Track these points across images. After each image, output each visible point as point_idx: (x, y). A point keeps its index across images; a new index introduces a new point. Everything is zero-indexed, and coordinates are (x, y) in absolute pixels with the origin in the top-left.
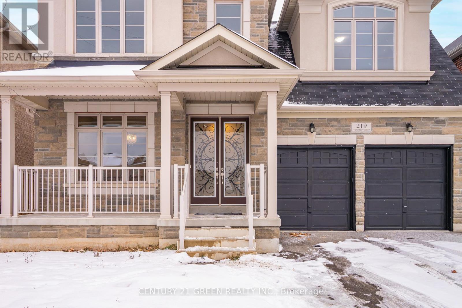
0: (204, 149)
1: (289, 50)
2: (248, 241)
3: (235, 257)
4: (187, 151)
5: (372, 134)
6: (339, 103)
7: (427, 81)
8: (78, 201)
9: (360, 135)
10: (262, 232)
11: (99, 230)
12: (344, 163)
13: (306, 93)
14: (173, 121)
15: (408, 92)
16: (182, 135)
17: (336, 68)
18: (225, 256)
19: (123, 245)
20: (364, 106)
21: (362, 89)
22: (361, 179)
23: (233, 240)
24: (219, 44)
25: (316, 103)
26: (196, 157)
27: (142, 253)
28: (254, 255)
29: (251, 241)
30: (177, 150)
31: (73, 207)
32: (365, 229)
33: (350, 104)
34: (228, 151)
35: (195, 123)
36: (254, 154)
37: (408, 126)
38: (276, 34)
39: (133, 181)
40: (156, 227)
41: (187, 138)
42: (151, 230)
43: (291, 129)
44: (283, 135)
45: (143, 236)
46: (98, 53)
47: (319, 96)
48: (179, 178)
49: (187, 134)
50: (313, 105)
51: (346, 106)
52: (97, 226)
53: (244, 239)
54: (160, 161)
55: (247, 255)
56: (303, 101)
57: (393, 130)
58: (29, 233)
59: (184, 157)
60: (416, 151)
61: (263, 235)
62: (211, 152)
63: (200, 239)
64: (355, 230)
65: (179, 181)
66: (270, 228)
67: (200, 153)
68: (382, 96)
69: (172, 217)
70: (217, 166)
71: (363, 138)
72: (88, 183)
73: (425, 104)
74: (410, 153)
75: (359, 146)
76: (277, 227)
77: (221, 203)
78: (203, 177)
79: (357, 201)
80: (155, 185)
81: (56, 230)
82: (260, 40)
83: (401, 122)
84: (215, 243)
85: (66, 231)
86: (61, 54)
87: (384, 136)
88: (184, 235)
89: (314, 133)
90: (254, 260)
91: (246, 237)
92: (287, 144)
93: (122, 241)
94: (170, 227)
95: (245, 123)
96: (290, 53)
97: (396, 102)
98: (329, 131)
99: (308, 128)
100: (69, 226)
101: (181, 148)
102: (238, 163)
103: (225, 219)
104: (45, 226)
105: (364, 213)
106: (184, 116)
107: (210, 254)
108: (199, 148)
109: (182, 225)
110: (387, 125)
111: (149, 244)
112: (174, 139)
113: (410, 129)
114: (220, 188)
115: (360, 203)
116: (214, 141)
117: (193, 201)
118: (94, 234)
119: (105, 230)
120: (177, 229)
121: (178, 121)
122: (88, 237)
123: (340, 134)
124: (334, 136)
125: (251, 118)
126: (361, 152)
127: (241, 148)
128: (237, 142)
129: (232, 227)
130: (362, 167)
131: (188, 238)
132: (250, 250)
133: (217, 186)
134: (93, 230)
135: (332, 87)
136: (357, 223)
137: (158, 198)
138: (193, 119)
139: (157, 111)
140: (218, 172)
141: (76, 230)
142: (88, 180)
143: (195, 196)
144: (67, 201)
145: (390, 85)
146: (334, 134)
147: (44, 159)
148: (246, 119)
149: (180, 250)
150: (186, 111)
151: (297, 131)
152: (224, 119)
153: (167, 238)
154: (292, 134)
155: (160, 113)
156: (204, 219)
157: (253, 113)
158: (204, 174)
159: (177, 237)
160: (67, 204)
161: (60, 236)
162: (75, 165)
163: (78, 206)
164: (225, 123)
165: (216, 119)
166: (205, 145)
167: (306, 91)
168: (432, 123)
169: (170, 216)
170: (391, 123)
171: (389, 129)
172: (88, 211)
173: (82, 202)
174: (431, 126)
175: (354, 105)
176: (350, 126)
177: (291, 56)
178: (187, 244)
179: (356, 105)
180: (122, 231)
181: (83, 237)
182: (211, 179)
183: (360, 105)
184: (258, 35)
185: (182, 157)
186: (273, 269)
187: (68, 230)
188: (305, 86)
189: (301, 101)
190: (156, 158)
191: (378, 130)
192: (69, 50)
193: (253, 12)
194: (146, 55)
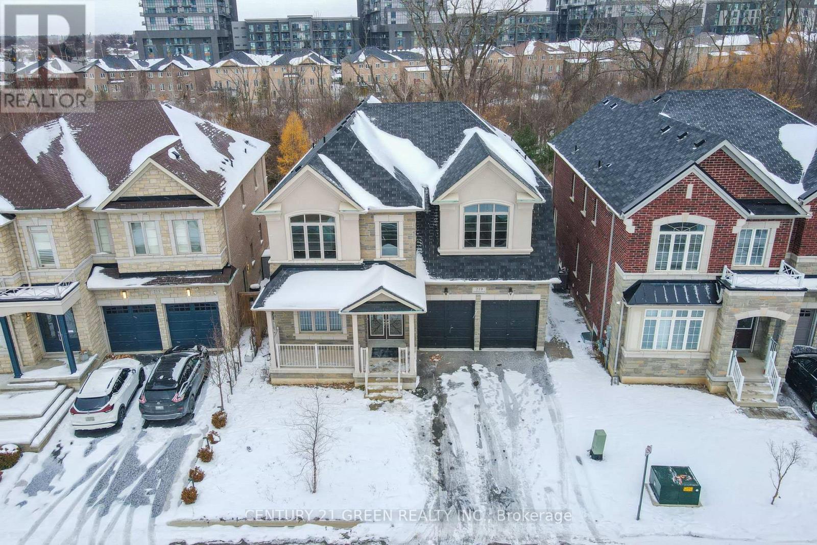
3: (392, 401)
5: (486, 294)
6: (464, 278)
7: (529, 255)
9: (478, 294)
10: (407, 380)
11: (323, 375)
12: (469, 309)
13: (443, 267)
15: (513, 266)
17: (465, 247)
18: (387, 399)
19: (335, 382)
20: (480, 281)
21: (482, 262)
22: (478, 321)
25: (448, 278)
28: (401, 400)
32: (480, 347)
33: (471, 278)
37: (511, 289)
43: (432, 291)
45: (346, 378)
46: (308, 260)
47: (452, 270)
50: (446, 280)
51: (468, 280)
55: (397, 400)
56: (439, 275)
57: (500, 292)
58: (287, 376)
60: (517, 301)
64: (473, 348)
66: (411, 377)
71: (480, 296)
73: (520, 279)
75: (477, 301)
79: (475, 333)
81: (301, 375)
82: (410, 246)
83: (506, 288)
87: (494, 295)
88: (367, 385)
89: (448, 293)
90: (400, 404)
97: (502, 277)
98: (458, 292)
99: (444, 291)
100: (308, 374)
104: (295, 374)
105: (480, 340)
110: (496, 288)
111: (349, 381)
113: (511, 291)
115: (477, 334)
118: (321, 377)
119: (326, 375)
120: (363, 379)
122: (317, 378)
123: (465, 294)
124: (461, 295)
126: (479, 305)
130: (479, 314)
131: (370, 389)
134: (320, 375)
135: (462, 260)
136: (474, 344)
141: (311, 375)
145: (502, 258)
147: (281, 320)
149: (366, 396)
151: (436, 292)
153: (359, 382)
154: (434, 294)
156: (377, 375)
161: (303, 378)
168: (527, 287)
170: (498, 287)
171: (498, 291)
172: (316, 365)
174: (526, 289)
175: (474, 280)
176: (472, 290)
178: (369, 392)
180: (335, 376)
181: (315, 378)
183: (478, 279)
184: (409, 244)
191: (490, 291)
192: (290, 259)
193: (405, 229)
194: (339, 262)
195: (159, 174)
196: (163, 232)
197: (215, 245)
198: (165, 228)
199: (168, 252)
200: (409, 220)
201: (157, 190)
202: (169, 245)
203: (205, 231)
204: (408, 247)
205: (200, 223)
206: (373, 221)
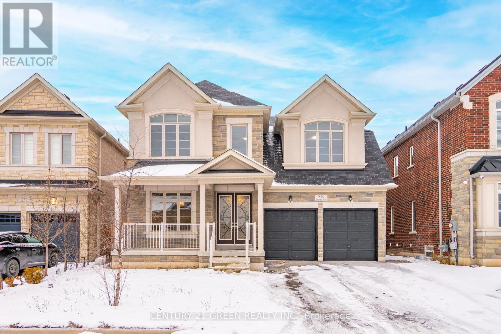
0: (225, 211)
1: (280, 147)
2: (245, 263)
3: (238, 271)
4: (215, 213)
5: (328, 202)
6: (307, 184)
7: (364, 169)
8: (152, 242)
9: (320, 202)
10: (255, 259)
11: (167, 258)
12: (312, 220)
13: (287, 177)
14: (206, 196)
15: (351, 176)
16: (212, 204)
17: (307, 161)
18: (233, 270)
19: (179, 266)
20: (322, 185)
21: (322, 174)
22: (321, 229)
23: (238, 263)
24: (231, 158)
25: (293, 184)
26: (220, 216)
27: (190, 269)
28: (248, 271)
29: (247, 264)
30: (209, 212)
31: (149, 245)
32: (324, 260)
33: (313, 184)
34: (239, 212)
35: (219, 196)
36: (255, 215)
37: (350, 197)
38: (273, 136)
39: (185, 231)
40: (197, 257)
41: (215, 205)
42: (195, 258)
43: (278, 199)
44: (273, 202)
45: (191, 261)
46: (163, 157)
47: (295, 179)
48: (210, 229)
49: (215, 203)
50: (291, 185)
51: (311, 185)
52: (165, 256)
53: (244, 263)
54: (200, 219)
55: (244, 271)
56: (285, 182)
57: (341, 200)
58: (129, 259)
59: (213, 217)
60: (356, 212)
61: (255, 261)
62: (230, 213)
63: (220, 262)
64: (317, 260)
65: (210, 231)
66: (259, 257)
67: (223, 214)
68: (334, 179)
69: (206, 251)
70: (233, 222)
71: (322, 204)
72: (160, 232)
73: (359, 184)
74: (353, 213)
75: (320, 209)
76: (263, 257)
77: (235, 244)
78: (225, 228)
79: (318, 243)
80: (197, 233)
81: (144, 258)
82: (258, 147)
83: (346, 194)
84: (228, 265)
85: (149, 258)
86: (143, 157)
87: (335, 203)
88: (211, 260)
89: (292, 201)
90: (247, 273)
91: (245, 262)
92: (275, 208)
93: (179, 264)
94: (205, 256)
95: (249, 196)
96: (280, 149)
97: (342, 183)
98: (301, 200)
99: (289, 198)
100: (151, 256)
101: (211, 212)
102: (246, 220)
103: (234, 252)
104: (138, 256)
105: (323, 250)
106: (213, 193)
107: (225, 270)
108: (222, 211)
109: (211, 256)
110: (337, 196)
111: (193, 266)
112: (207, 206)
113: (351, 199)
114: (234, 235)
115: (320, 244)
116: (231, 206)
117: (219, 242)
118: (164, 260)
119: (170, 258)
120: (208, 257)
121: (209, 196)
122: (160, 262)
123: (308, 202)
124: (304, 203)
125: (253, 193)
126: (321, 213)
127: (247, 211)
128: (245, 207)
129: (238, 257)
130: (322, 222)
131: (214, 262)
132: (246, 268)
133: (233, 233)
134: (164, 258)
135: (304, 173)
136: (318, 256)
137: (198, 241)
138: (219, 194)
139: (197, 190)
140: (233, 225)
141: (155, 258)
142: (160, 230)
143: (219, 239)
144: (146, 242)
145: (340, 172)
146: (304, 202)
147: (133, 218)
148: (250, 194)
149: (210, 268)
150: (214, 190)
151: (282, 200)
152: (237, 194)
153: (203, 262)
154: (279, 202)
155: (200, 191)
156: (223, 253)
157: (254, 191)
158: (225, 226)
159: (209, 262)
160: (146, 244)
161: (146, 261)
162: (150, 223)
163: (152, 245)
164: (237, 196)
165: (232, 194)
166: (225, 209)
167: (288, 176)
168: (365, 195)
169: (205, 250)
170: (339, 195)
171: (338, 199)
172: (160, 247)
173: (154, 243)
174: (364, 197)
175: (316, 185)
176: (314, 197)
177: (281, 151)
178: (214, 265)
179: (317, 185)
180: (179, 259)
181: (158, 262)
182: (229, 229)
183: (320, 185)
184: (257, 145)
185: (212, 217)
186: (255, 276)
187: (150, 258)
188: (287, 172)
189: (284, 182)
190: (197, 217)
191: (332, 199)
192: (147, 155)
193: (253, 131)
194: (191, 158)
195: (43, 92)
196: (39, 143)
197: (84, 157)
198: (41, 139)
199: (41, 162)
200: (257, 123)
201: (40, 106)
202: (42, 155)
203: (77, 144)
204: (256, 147)
205: (73, 136)
206: (225, 123)
